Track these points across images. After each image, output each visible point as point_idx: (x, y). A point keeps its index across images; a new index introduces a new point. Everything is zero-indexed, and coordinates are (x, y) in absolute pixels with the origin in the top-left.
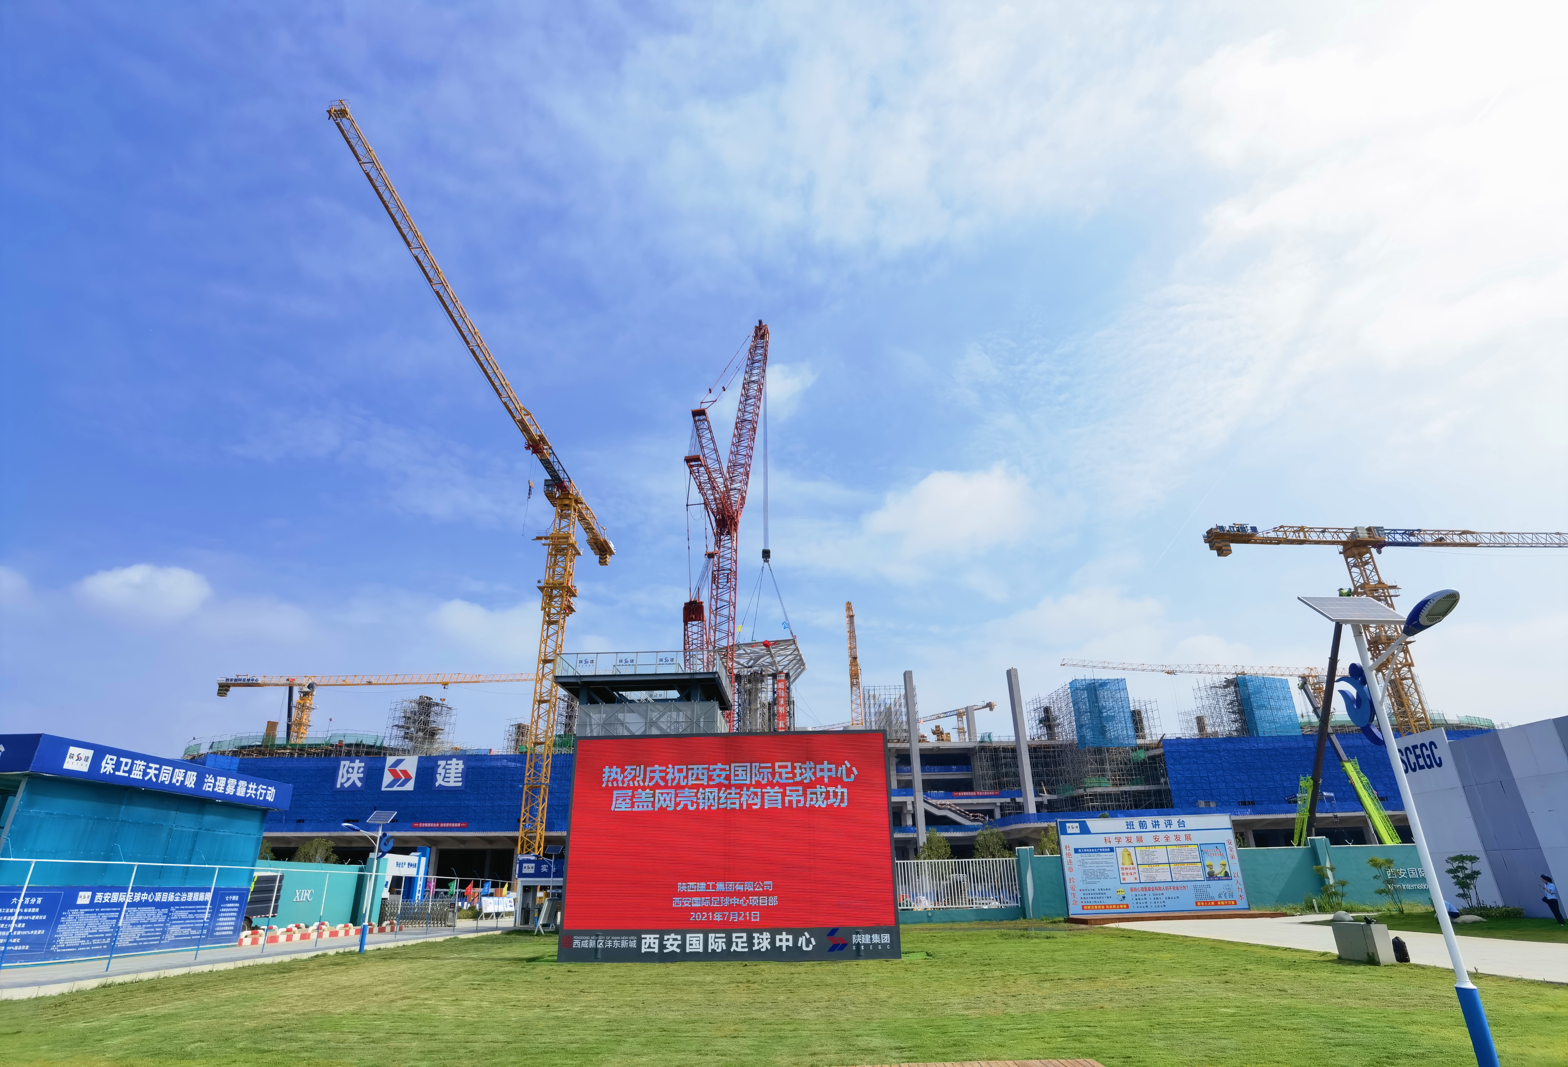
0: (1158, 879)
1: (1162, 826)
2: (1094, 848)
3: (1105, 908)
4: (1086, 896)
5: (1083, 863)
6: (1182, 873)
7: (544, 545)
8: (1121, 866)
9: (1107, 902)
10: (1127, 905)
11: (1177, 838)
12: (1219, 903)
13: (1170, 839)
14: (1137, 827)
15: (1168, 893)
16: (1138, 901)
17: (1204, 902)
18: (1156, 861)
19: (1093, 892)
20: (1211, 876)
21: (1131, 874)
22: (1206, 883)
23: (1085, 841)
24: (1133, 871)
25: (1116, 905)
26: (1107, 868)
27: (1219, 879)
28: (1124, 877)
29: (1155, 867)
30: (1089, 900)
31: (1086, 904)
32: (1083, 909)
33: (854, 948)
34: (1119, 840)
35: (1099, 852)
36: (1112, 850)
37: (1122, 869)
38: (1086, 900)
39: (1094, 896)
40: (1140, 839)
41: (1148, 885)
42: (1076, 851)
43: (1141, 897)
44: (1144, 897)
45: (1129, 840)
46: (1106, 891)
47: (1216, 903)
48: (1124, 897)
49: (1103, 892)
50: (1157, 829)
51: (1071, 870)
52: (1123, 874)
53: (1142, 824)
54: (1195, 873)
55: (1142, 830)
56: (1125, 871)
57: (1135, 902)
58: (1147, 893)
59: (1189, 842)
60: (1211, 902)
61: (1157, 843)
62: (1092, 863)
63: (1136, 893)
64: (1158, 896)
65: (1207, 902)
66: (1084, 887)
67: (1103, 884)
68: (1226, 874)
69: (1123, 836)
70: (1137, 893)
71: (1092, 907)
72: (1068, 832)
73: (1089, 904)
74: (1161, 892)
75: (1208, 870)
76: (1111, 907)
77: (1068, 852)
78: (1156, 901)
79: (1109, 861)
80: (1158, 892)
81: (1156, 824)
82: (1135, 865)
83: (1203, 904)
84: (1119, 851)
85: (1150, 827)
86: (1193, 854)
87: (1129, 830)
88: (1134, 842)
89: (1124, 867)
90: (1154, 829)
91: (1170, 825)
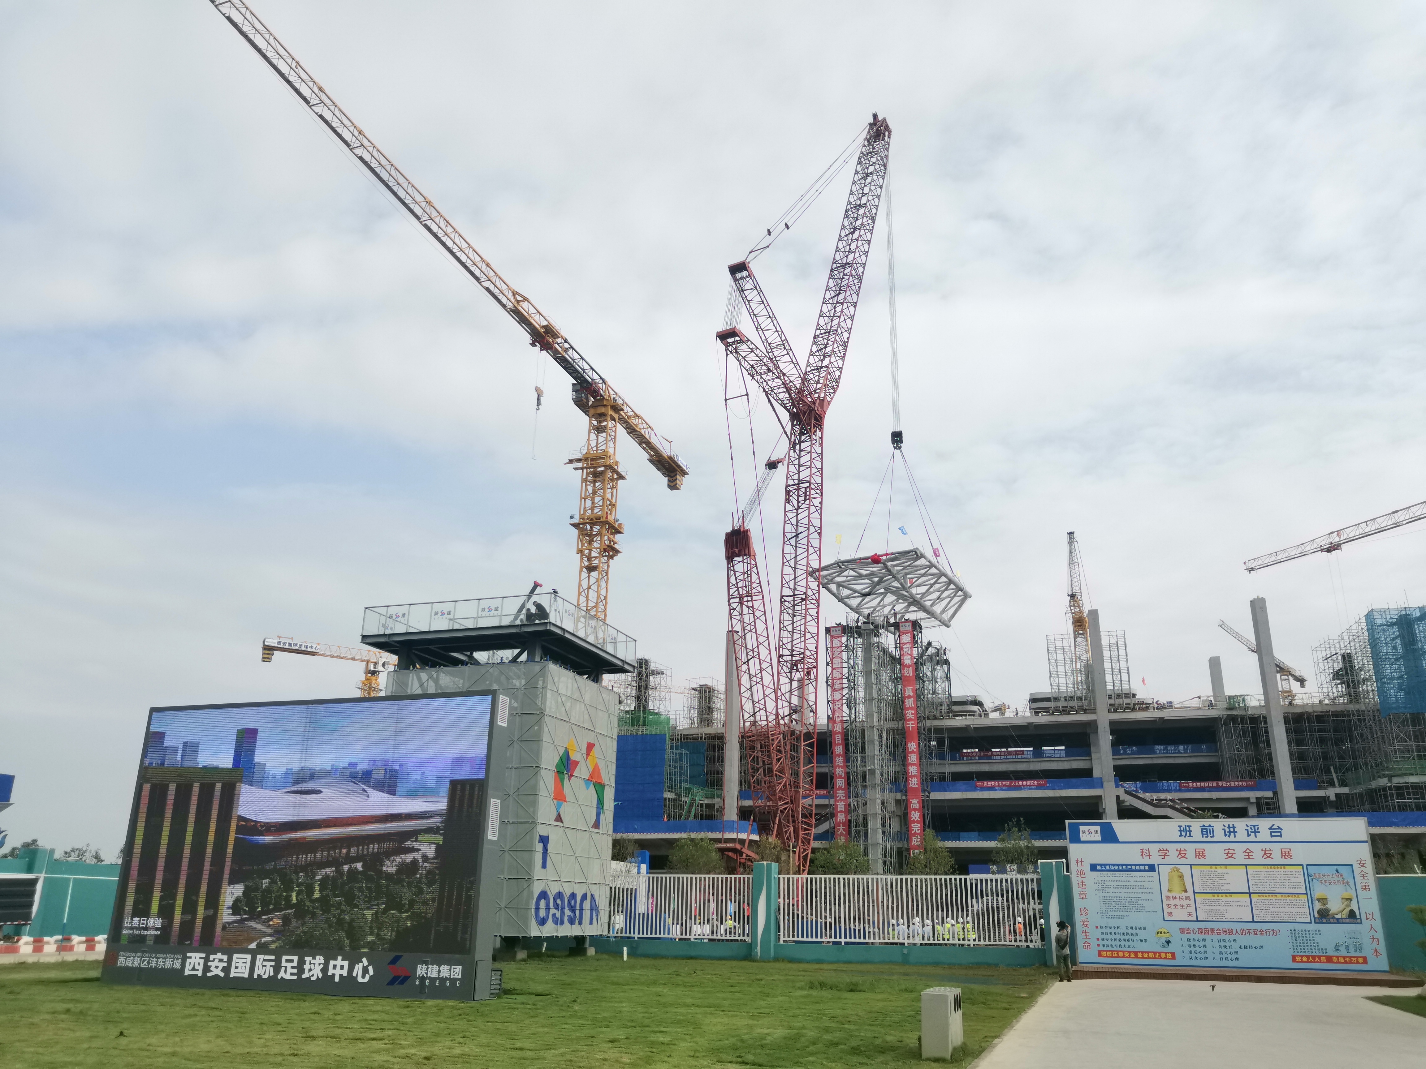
0: (1228, 917)
1: (1241, 835)
2: (1122, 865)
3: (1136, 957)
4: (1105, 937)
5: (1103, 887)
6: (1272, 910)
7: (576, 469)
8: (1165, 893)
9: (1140, 947)
10: (1173, 955)
11: (1267, 854)
12: (1335, 960)
13: (1254, 855)
14: (1197, 834)
15: (1242, 940)
16: (1192, 949)
17: (1308, 957)
18: (1224, 888)
19: (1117, 931)
20: (1324, 916)
21: (1182, 906)
22: (1313, 926)
23: (1108, 853)
24: (1185, 903)
25: (1155, 953)
26: (1143, 896)
27: (1338, 921)
28: (1170, 910)
29: (1224, 898)
30: (1110, 943)
31: (1105, 948)
32: (1100, 955)
33: (417, 983)
34: (1164, 854)
35: (1131, 870)
36: (1152, 868)
37: (1168, 898)
38: (1105, 943)
39: (1118, 937)
40: (1200, 854)
41: (1210, 925)
42: (1093, 867)
43: (1197, 943)
44: (1202, 943)
45: (1181, 854)
46: (1138, 931)
47: (1329, 959)
48: (1168, 942)
49: (1134, 931)
50: (1232, 838)
51: (1083, 896)
52: (1169, 906)
53: (1206, 831)
54: (1294, 910)
55: (1205, 839)
56: (1172, 902)
57: (1187, 949)
58: (1208, 937)
59: (1288, 861)
60: (1319, 957)
61: (1230, 861)
62: (1118, 887)
63: (1188, 936)
64: (1228, 944)
65: (1314, 957)
66: (1104, 922)
67: (1135, 919)
68: (1352, 914)
69: (1172, 848)
70: (1191, 936)
71: (1116, 954)
72: (1082, 839)
73: (1110, 949)
74: (1232, 937)
75: (1318, 906)
76: (1145, 955)
77: (1080, 868)
78: (1223, 950)
79: (1146, 885)
80: (1227, 937)
81: (1231, 831)
82: (1190, 893)
83: (1305, 959)
84: (1165, 871)
85: (1219, 835)
86: (1293, 880)
87: (1182, 839)
88: (1191, 858)
89: (1171, 895)
90: (1227, 839)
91: (1255, 832)
